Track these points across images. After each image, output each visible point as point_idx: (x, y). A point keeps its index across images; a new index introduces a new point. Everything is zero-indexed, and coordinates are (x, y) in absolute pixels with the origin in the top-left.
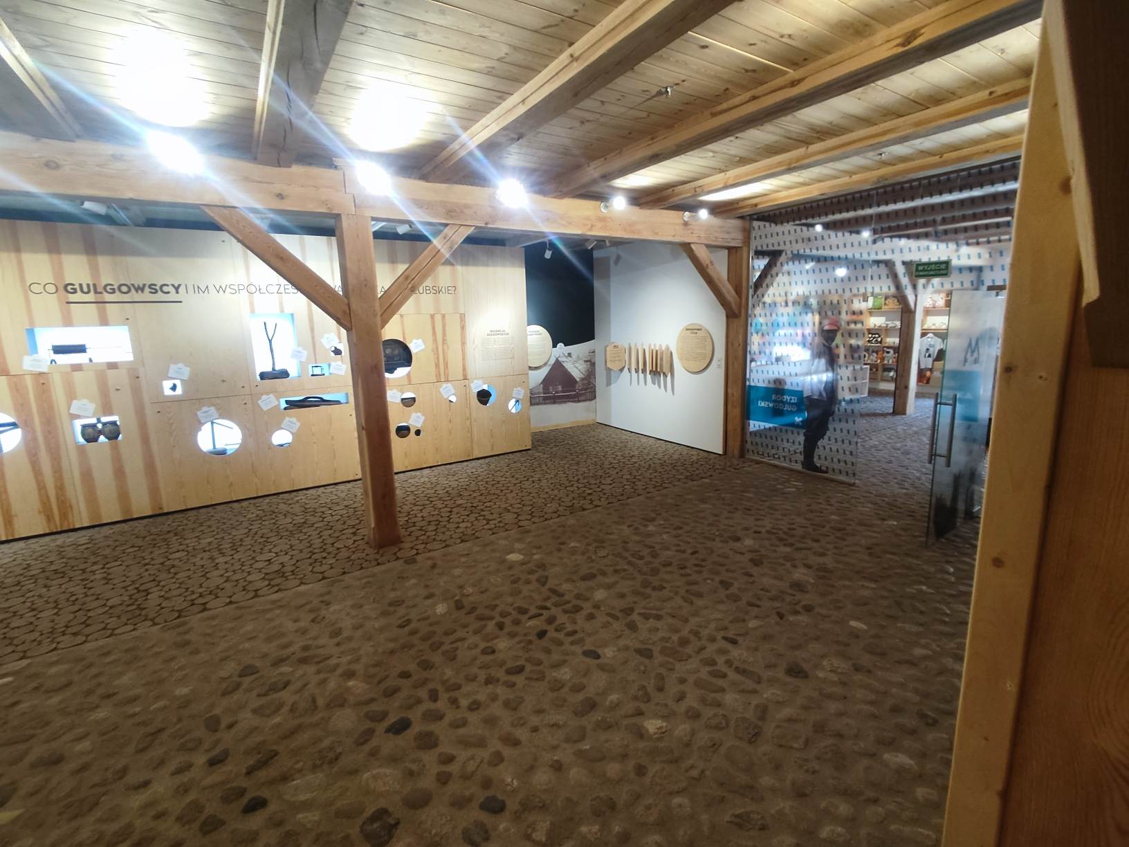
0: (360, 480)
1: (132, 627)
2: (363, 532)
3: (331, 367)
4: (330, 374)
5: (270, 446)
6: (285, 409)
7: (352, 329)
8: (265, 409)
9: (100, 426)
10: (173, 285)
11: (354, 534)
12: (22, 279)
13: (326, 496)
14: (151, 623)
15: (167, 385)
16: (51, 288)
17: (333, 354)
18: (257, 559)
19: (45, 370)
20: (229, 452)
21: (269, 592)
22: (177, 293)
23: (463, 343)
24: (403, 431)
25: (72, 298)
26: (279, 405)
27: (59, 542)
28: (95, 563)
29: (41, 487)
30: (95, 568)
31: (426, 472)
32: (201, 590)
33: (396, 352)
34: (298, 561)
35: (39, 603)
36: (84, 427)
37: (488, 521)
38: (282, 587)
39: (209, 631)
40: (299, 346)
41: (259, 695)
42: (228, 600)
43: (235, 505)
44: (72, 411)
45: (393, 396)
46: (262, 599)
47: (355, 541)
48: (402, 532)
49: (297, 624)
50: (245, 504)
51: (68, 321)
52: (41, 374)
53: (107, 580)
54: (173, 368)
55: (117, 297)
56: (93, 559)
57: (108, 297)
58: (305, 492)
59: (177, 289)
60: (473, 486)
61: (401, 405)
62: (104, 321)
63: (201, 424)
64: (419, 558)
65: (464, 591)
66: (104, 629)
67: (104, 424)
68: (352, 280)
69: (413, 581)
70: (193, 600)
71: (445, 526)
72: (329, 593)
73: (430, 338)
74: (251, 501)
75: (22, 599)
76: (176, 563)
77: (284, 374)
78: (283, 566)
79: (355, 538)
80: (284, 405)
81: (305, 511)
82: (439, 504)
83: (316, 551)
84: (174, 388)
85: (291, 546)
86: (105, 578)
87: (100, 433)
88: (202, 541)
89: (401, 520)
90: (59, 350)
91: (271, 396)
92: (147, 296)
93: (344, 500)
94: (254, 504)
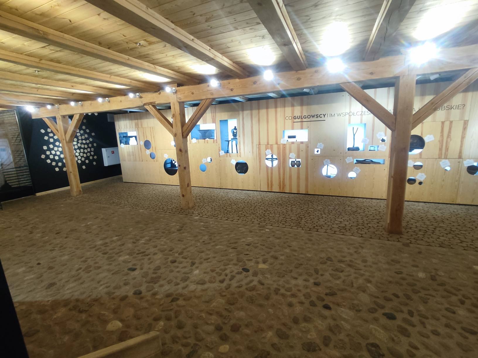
0: (386, 200)
1: (297, 228)
2: (382, 223)
3: (379, 147)
4: (378, 150)
5: (347, 177)
6: (355, 163)
7: (395, 130)
8: (348, 162)
9: (296, 162)
10: (323, 114)
11: (378, 223)
12: (284, 115)
13: (367, 203)
14: (302, 229)
15: (316, 150)
16: (290, 118)
17: (381, 141)
18: (336, 220)
19: (285, 143)
20: (331, 177)
21: (339, 234)
22: (324, 117)
23: (463, 138)
24: (412, 181)
25: (295, 120)
26: (353, 161)
27: (281, 195)
28: (289, 205)
29: (280, 178)
30: (289, 206)
31: (421, 204)
32: (317, 224)
33: (416, 141)
34: (352, 226)
35: (276, 212)
36: (292, 161)
37: (462, 242)
38: (344, 234)
39: (318, 239)
40: (366, 137)
41: (332, 270)
42: (325, 231)
43: (331, 197)
44: (290, 156)
45: (411, 163)
46: (336, 235)
47: (378, 226)
48: (403, 230)
49: (348, 250)
50: (334, 197)
51: (293, 128)
52: (285, 144)
53: (292, 210)
54: (319, 144)
55: (307, 120)
56: (288, 203)
57: (304, 120)
58: (358, 199)
59: (324, 116)
60: (453, 219)
61: (413, 168)
62: (302, 128)
63: (324, 165)
64: (411, 245)
65: (438, 273)
66: (290, 225)
67: (297, 161)
68: (400, 107)
69: (406, 255)
70: (314, 226)
71: (430, 235)
72: (363, 244)
73: (439, 134)
74: (337, 197)
75: (272, 209)
76: (310, 212)
77: (357, 149)
78: (346, 226)
79: (378, 225)
80: (355, 162)
81: (357, 207)
82: (428, 223)
83: (360, 224)
84: (318, 151)
85: (350, 219)
86: (291, 210)
87: (296, 164)
88: (319, 207)
89: (404, 224)
90: (290, 137)
91: (351, 157)
92: (315, 119)
93: (375, 207)
94: (337, 199)
